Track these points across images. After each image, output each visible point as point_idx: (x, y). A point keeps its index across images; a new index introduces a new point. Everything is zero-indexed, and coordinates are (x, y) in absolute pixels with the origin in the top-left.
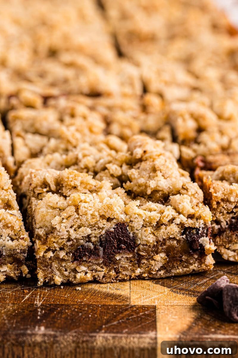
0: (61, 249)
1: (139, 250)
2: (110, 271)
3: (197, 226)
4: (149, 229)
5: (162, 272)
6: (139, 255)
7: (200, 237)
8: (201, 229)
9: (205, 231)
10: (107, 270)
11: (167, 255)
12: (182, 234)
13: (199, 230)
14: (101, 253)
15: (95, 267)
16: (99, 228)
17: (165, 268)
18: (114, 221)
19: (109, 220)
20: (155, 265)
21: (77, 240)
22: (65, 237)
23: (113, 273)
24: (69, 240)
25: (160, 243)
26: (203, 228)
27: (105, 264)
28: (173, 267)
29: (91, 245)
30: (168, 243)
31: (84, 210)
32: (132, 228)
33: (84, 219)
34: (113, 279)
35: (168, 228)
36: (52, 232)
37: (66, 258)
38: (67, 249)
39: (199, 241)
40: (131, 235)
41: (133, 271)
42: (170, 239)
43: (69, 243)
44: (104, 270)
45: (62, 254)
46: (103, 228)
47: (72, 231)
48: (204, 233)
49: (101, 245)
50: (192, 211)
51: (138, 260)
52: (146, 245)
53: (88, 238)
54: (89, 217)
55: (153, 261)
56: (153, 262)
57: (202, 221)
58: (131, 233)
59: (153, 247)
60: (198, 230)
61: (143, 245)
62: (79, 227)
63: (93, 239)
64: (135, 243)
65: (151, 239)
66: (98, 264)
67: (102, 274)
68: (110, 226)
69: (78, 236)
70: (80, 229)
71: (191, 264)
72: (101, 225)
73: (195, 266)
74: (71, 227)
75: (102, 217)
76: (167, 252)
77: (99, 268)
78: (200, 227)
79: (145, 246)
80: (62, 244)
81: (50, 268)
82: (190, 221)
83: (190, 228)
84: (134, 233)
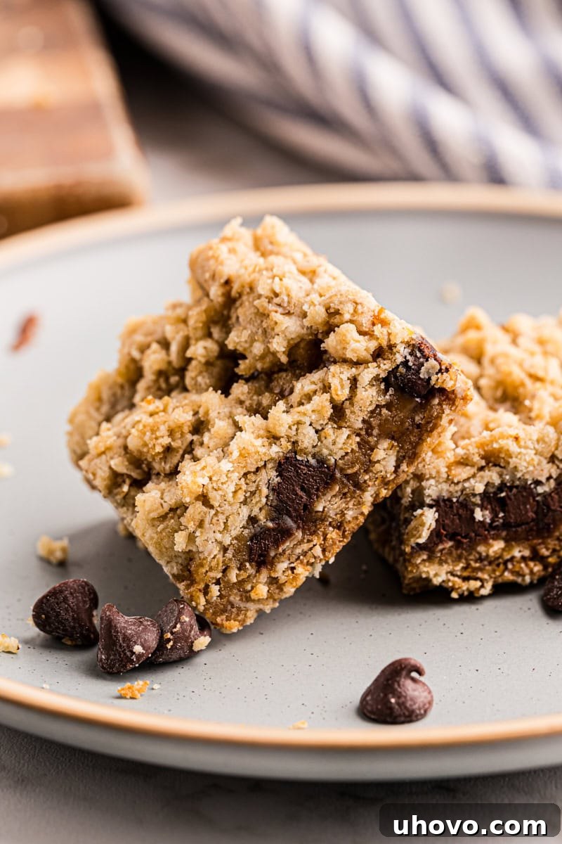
1: (342, 470)
6: (348, 477)
7: (418, 371)
8: (409, 357)
9: (419, 355)
10: (319, 538)
12: (386, 390)
13: (408, 361)
14: (290, 522)
15: (298, 551)
17: (404, 457)
20: (384, 467)
22: (216, 552)
24: (225, 550)
25: (363, 433)
26: (411, 354)
30: (374, 422)
34: (340, 541)
36: (191, 560)
37: (244, 575)
38: (234, 564)
39: (421, 376)
43: (229, 554)
44: (315, 542)
48: (419, 358)
52: (347, 453)
55: (377, 465)
58: (310, 458)
59: (360, 448)
61: (342, 458)
66: (300, 542)
73: (448, 415)
76: (386, 434)
77: (305, 547)
78: (405, 357)
79: (346, 458)
80: (221, 564)
81: (233, 608)
83: (393, 372)
84: (314, 456)
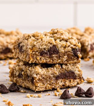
0: (37, 52)
2: (51, 60)
3: (76, 48)
4: (63, 48)
5: (66, 62)
11: (68, 57)
16: (48, 46)
18: (53, 44)
19: (51, 44)
21: (42, 49)
23: (52, 61)
27: (50, 58)
28: (69, 61)
29: (45, 51)
31: (44, 40)
32: (58, 47)
33: (44, 43)
35: (68, 48)
40: (57, 49)
41: (58, 61)
42: (69, 51)
45: (37, 53)
46: (49, 46)
47: (40, 46)
49: (48, 52)
50: (75, 44)
51: (59, 57)
53: (45, 49)
54: (45, 42)
56: (63, 58)
57: (78, 47)
60: (77, 49)
62: (42, 45)
63: (46, 49)
64: (58, 52)
65: (63, 51)
67: (48, 61)
68: (51, 46)
69: (42, 48)
70: (43, 46)
71: (75, 60)
72: (49, 45)
74: (40, 45)
75: (49, 43)
82: (74, 47)
